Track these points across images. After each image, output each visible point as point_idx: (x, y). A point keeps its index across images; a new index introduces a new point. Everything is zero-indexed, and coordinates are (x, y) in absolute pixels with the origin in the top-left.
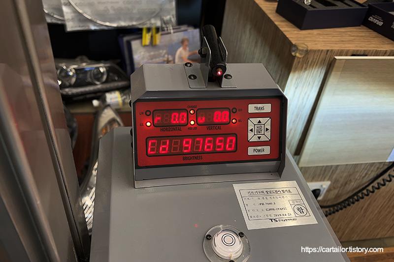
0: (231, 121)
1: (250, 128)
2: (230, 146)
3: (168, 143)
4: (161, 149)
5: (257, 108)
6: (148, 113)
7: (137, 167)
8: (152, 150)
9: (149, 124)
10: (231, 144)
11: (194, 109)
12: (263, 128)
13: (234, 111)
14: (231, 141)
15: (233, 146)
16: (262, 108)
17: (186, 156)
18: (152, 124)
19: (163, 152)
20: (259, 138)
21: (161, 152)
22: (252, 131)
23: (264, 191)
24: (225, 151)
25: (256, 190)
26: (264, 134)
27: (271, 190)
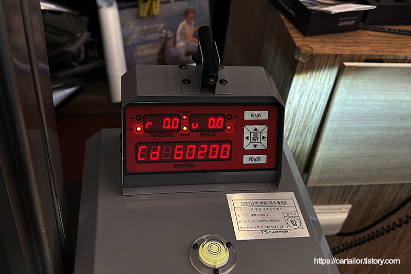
0: (225, 127)
1: (245, 136)
2: (225, 154)
3: (159, 149)
4: (151, 155)
5: (253, 115)
7: (126, 173)
8: (142, 156)
10: (225, 151)
11: (187, 114)
13: (229, 117)
14: (226, 149)
15: (228, 153)
16: (259, 115)
17: (178, 163)
19: (154, 159)
20: (255, 146)
21: (152, 158)
22: (248, 139)
23: (259, 201)
24: (219, 160)
25: (249, 201)
26: (260, 142)
27: (266, 201)
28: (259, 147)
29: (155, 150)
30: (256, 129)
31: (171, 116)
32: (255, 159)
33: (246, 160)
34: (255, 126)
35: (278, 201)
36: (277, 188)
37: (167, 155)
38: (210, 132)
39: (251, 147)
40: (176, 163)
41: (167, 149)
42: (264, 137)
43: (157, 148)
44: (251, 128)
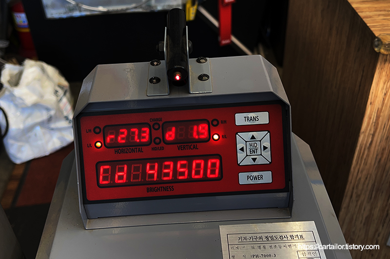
0: (210, 136)
1: (239, 146)
2: (213, 172)
3: (125, 169)
4: (117, 176)
5: (247, 118)
6: (97, 130)
7: (85, 202)
8: (105, 178)
9: (99, 144)
10: (213, 168)
11: (159, 122)
12: (258, 146)
13: (215, 123)
14: (213, 165)
15: (217, 171)
16: (255, 119)
17: (152, 186)
18: (104, 144)
19: (120, 181)
20: (254, 160)
21: (118, 181)
22: (243, 151)
23: (264, 236)
24: (205, 179)
25: (250, 235)
26: (261, 155)
27: (274, 235)
28: (260, 161)
29: (121, 170)
30: (253, 137)
31: (140, 125)
32: (255, 178)
33: (244, 179)
34: (251, 134)
35: (291, 234)
36: (291, 216)
37: (136, 177)
38: (190, 144)
39: (248, 161)
40: (149, 186)
41: (137, 169)
42: (265, 148)
43: (124, 168)
44: (247, 136)
